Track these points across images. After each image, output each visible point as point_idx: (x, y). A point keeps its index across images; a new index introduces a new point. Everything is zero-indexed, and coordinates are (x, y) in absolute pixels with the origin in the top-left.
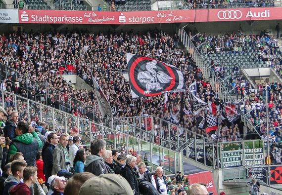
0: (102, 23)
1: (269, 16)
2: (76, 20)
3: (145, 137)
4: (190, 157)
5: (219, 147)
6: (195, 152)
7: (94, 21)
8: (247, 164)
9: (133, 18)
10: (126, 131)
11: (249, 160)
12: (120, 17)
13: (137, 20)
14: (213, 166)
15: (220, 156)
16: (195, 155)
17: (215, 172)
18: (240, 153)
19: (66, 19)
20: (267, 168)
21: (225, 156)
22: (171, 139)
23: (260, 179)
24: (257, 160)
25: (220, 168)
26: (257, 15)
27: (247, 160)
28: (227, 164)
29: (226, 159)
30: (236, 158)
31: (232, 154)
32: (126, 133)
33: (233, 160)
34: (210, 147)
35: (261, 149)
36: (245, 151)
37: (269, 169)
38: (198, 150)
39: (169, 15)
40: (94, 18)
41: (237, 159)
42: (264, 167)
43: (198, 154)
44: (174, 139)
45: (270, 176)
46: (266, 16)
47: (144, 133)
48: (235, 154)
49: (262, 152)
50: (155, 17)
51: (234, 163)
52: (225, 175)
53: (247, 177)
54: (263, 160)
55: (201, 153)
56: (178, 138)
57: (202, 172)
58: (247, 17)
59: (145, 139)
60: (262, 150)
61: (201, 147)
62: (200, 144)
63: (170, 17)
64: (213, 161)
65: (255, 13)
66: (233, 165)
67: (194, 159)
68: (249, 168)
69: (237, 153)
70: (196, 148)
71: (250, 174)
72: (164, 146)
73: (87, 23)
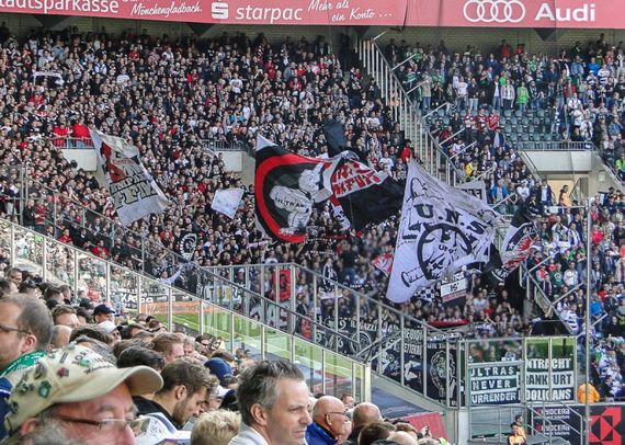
0: (166, 18)
1: (593, 19)
2: (101, 8)
3: (274, 319)
4: (388, 373)
5: (463, 352)
6: (399, 361)
7: (146, 12)
8: (532, 397)
9: (249, 9)
10: (225, 300)
11: (538, 386)
12: (214, 5)
13: (257, 15)
14: (445, 398)
15: (463, 375)
16: (399, 370)
17: (450, 415)
18: (516, 369)
19: (75, 4)
20: (582, 410)
21: (476, 375)
22: (340, 327)
23: (563, 436)
24: (558, 389)
25: (463, 405)
26: (563, 15)
27: (532, 386)
28: (482, 395)
29: (480, 382)
30: (503, 381)
31: (495, 372)
32: (225, 306)
33: (495, 387)
34: (438, 350)
35: (568, 360)
36: (528, 364)
37: (588, 412)
38: (408, 357)
39: (339, 6)
40: (148, 5)
41: (507, 383)
42: (573, 408)
43: (408, 366)
44: (348, 327)
45: (588, 431)
46: (585, 18)
47: (271, 307)
48: (503, 371)
49: (572, 368)
50: (305, 8)
51: (498, 394)
52: (474, 424)
53: (529, 430)
54: (572, 389)
55: (416, 364)
56: (359, 324)
57: (417, 414)
58: (537, 18)
59: (272, 323)
60: (572, 363)
61: (416, 350)
62: (414, 342)
63: (341, 11)
64: (445, 387)
65: (558, 11)
66: (497, 398)
67: (398, 379)
68: (536, 409)
69: (507, 368)
70: (403, 351)
71: (538, 423)
72: (322, 343)
73: (131, 16)
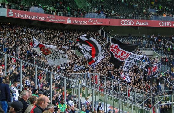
0: (57, 22)
2: (43, 19)
7: (53, 21)
9: (75, 21)
12: (68, 20)
13: (77, 23)
19: (36, 18)
26: (141, 24)
39: (95, 21)
40: (53, 19)
46: (146, 25)
50: (88, 21)
58: (136, 24)
63: (95, 22)
65: (140, 23)
73: (49, 21)
